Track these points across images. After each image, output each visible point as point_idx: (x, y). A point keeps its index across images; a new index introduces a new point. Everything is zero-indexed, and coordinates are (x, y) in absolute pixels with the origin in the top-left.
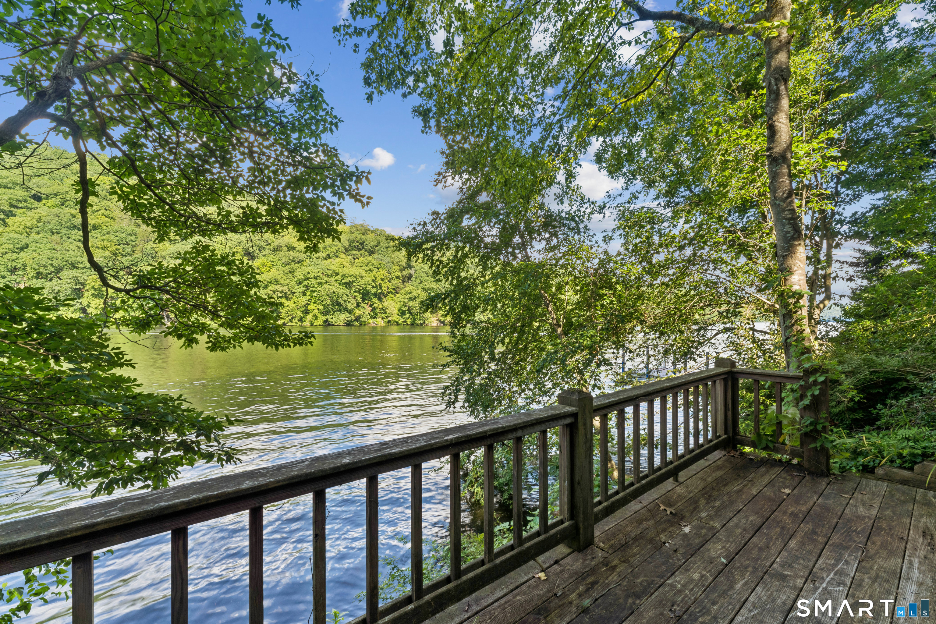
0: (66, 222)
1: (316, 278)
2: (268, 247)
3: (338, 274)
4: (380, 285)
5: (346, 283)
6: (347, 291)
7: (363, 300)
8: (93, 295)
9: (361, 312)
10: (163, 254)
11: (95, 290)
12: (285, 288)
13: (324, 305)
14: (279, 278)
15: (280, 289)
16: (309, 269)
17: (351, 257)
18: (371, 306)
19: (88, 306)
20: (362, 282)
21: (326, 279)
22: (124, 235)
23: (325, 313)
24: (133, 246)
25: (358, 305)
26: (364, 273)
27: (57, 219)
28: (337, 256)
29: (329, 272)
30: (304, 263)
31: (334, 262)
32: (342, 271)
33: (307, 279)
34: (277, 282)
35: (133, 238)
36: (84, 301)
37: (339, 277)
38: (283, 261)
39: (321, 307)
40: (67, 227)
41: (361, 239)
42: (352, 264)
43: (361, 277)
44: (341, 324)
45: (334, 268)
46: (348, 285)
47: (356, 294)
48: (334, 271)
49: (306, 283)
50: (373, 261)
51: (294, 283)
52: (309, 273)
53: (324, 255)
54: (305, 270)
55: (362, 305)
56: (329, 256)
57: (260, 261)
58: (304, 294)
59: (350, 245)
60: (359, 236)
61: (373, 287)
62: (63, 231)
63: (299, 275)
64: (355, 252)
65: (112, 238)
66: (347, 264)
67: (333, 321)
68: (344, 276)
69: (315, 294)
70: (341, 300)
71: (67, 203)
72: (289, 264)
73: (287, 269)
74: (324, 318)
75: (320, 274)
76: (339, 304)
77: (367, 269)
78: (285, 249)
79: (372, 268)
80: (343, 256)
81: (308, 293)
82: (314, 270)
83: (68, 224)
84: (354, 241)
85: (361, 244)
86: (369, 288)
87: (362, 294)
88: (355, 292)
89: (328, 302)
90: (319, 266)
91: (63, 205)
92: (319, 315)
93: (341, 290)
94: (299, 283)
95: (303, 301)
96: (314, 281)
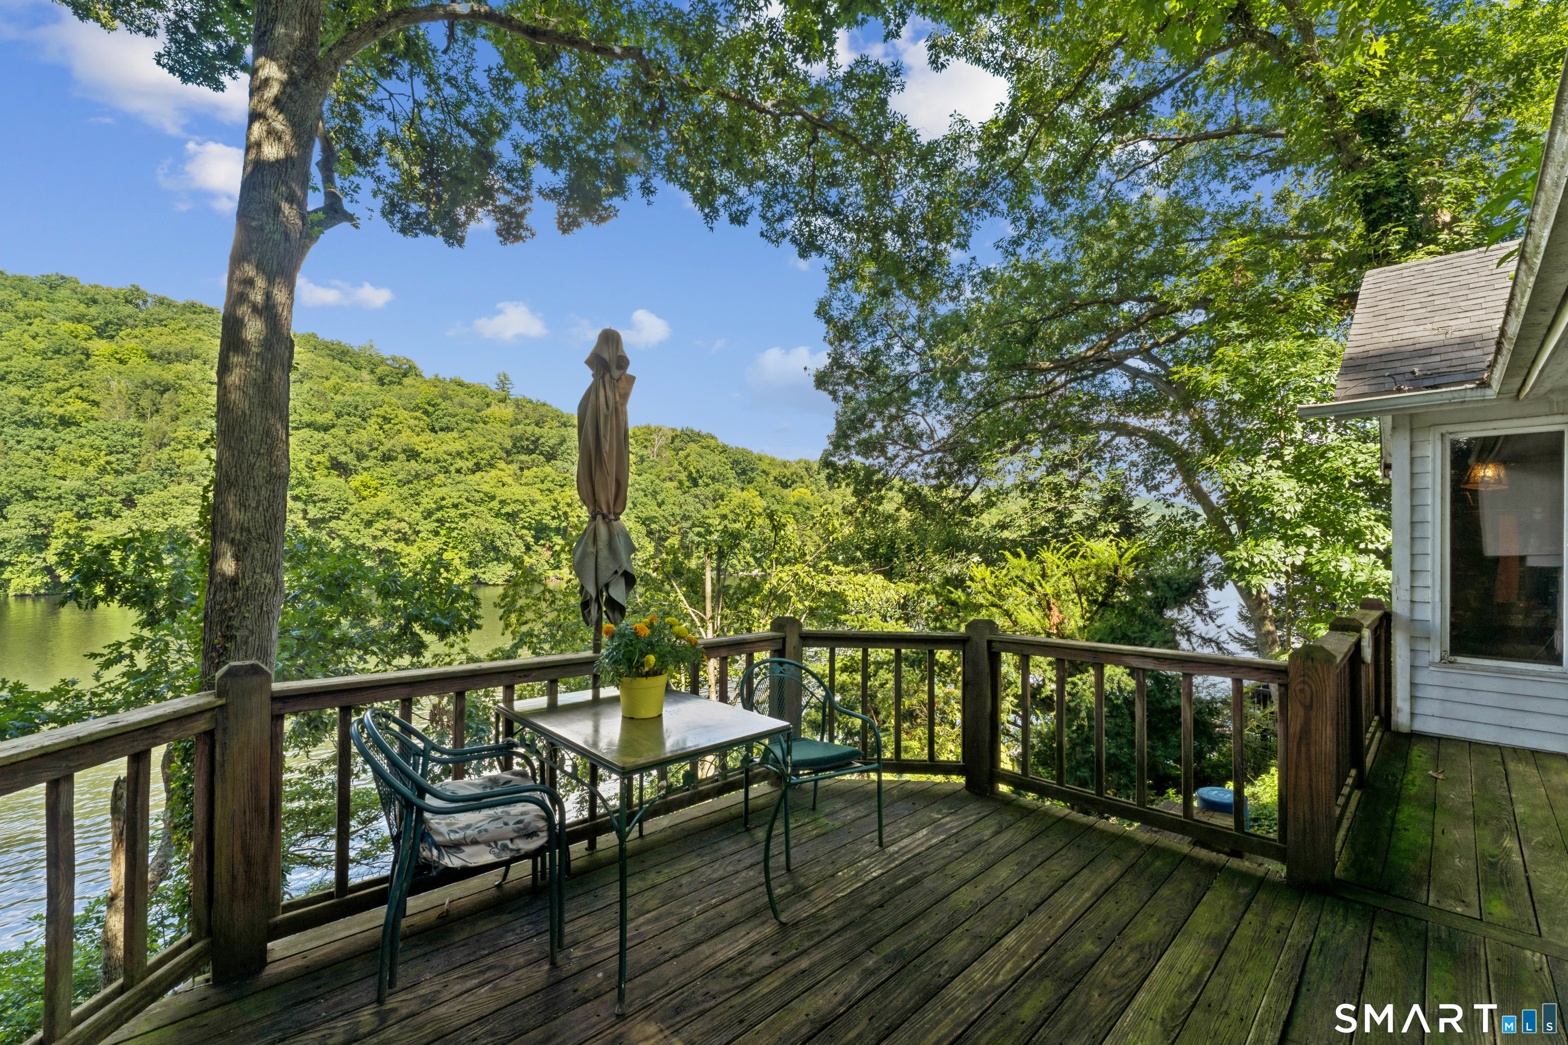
1: (455, 506)
2: (373, 454)
3: (493, 498)
4: (565, 513)
5: (508, 514)
6: (508, 527)
7: (537, 539)
8: (66, 545)
9: (533, 561)
10: (189, 469)
11: (69, 537)
12: (403, 524)
13: (471, 552)
14: (392, 507)
15: (396, 528)
16: (443, 492)
17: (515, 467)
18: (550, 548)
19: (58, 563)
20: (535, 510)
21: (472, 507)
22: (118, 437)
23: (470, 565)
24: (134, 455)
25: (528, 548)
26: (537, 496)
28: (492, 466)
29: (477, 497)
30: (436, 480)
31: (487, 478)
32: (502, 493)
33: (440, 508)
34: (388, 514)
35: (136, 440)
36: (51, 556)
37: (495, 504)
38: (400, 477)
39: (465, 555)
40: (17, 424)
41: (533, 435)
42: (517, 478)
43: (533, 503)
44: (500, 582)
45: (486, 488)
46: (512, 517)
47: (525, 532)
48: (486, 494)
49: (439, 515)
50: (554, 474)
51: (418, 516)
52: (443, 499)
53: (470, 464)
54: (440, 492)
55: (535, 548)
56: (478, 468)
57: (359, 478)
58: (437, 534)
59: (514, 445)
60: (529, 429)
61: (553, 518)
62: (9, 431)
63: (427, 502)
64: (523, 457)
65: (98, 442)
66: (509, 480)
67: (486, 577)
68: (503, 502)
69: (454, 534)
70: (498, 543)
72: (410, 482)
73: (405, 491)
74: (471, 572)
75: (463, 500)
76: (496, 549)
77: (544, 487)
78: (402, 457)
79: (551, 486)
80: (502, 464)
81: (443, 532)
82: (451, 493)
83: (19, 419)
84: (521, 439)
85: (533, 442)
86: (547, 520)
87: (535, 530)
88: (523, 527)
89: (478, 546)
90: (461, 486)
92: (462, 568)
93: (499, 526)
94: (428, 514)
95: (433, 545)
96: (453, 513)
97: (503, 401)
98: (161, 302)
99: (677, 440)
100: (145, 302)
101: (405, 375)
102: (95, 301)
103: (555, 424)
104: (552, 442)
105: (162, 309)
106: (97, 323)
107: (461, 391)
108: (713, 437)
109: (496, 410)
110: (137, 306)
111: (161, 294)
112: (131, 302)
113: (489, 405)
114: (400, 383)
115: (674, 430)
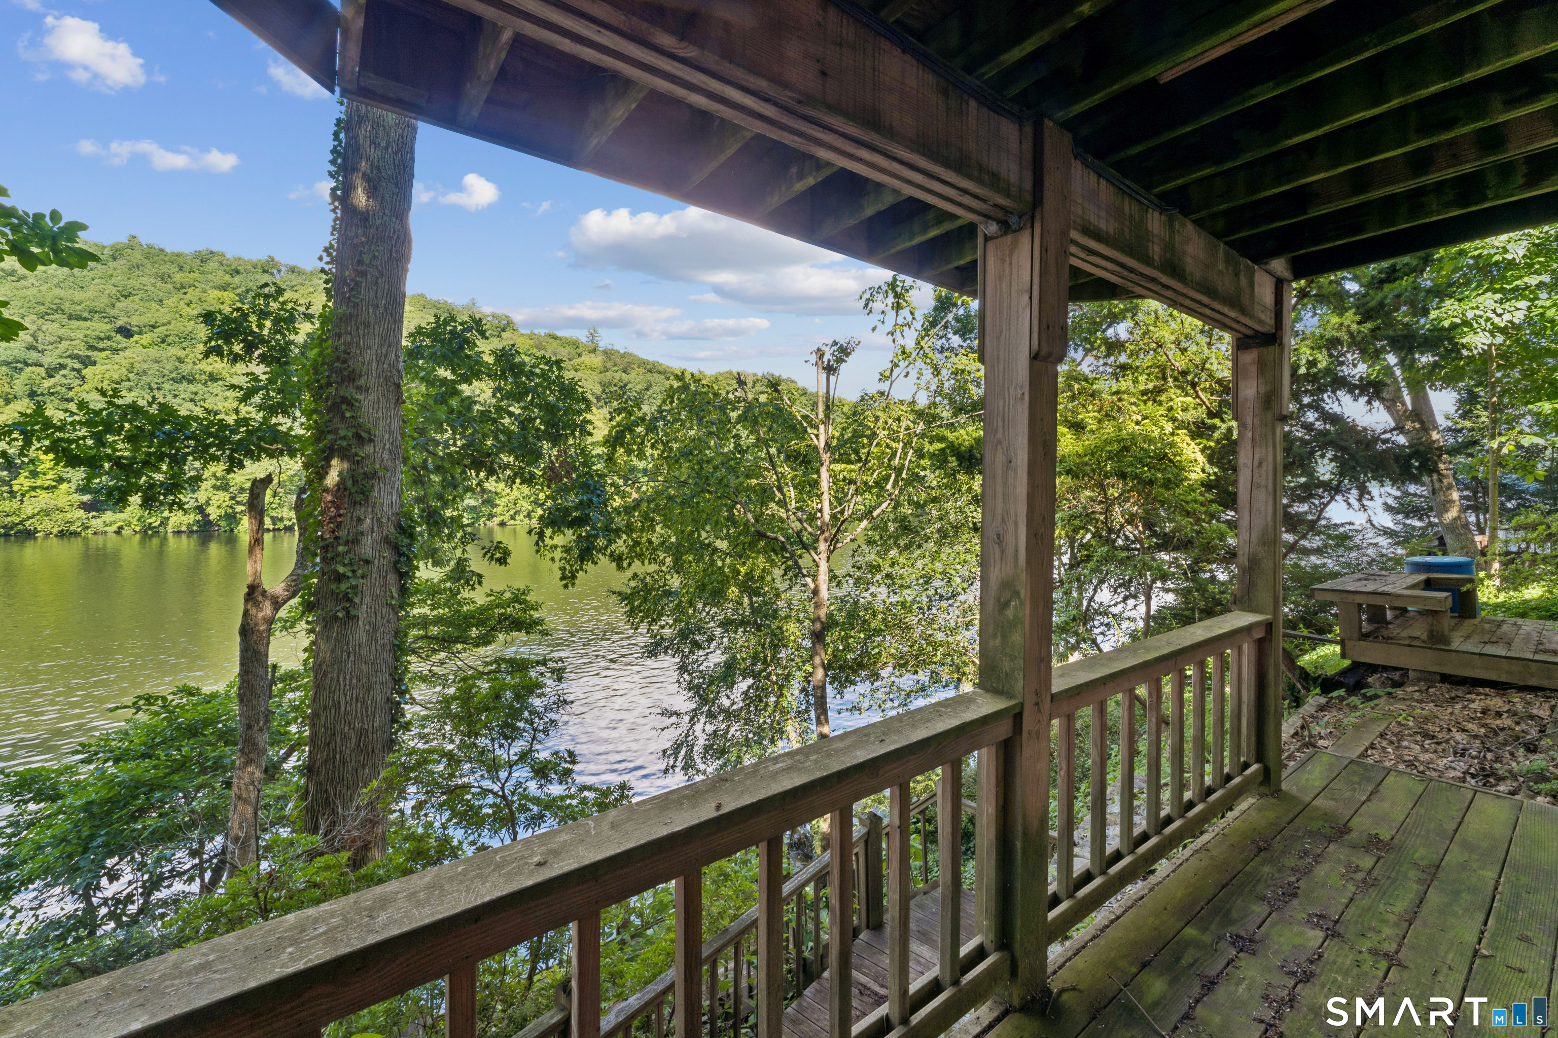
0: (171, 372)
8: (215, 487)
11: (217, 479)
19: (208, 503)
27: (156, 366)
36: (202, 496)
40: (173, 379)
41: (621, 381)
59: (604, 390)
60: (617, 376)
62: (167, 386)
71: (169, 340)
83: (174, 375)
84: (610, 384)
85: (621, 388)
91: (163, 341)
97: (594, 351)
98: (292, 270)
99: (758, 385)
100: (279, 271)
101: (503, 330)
102: (238, 272)
103: (642, 370)
104: (639, 387)
105: (292, 277)
106: (239, 291)
107: (555, 343)
108: (793, 382)
109: (587, 359)
110: (272, 274)
111: (292, 263)
112: (267, 272)
113: (580, 355)
114: (499, 336)
115: (755, 375)
